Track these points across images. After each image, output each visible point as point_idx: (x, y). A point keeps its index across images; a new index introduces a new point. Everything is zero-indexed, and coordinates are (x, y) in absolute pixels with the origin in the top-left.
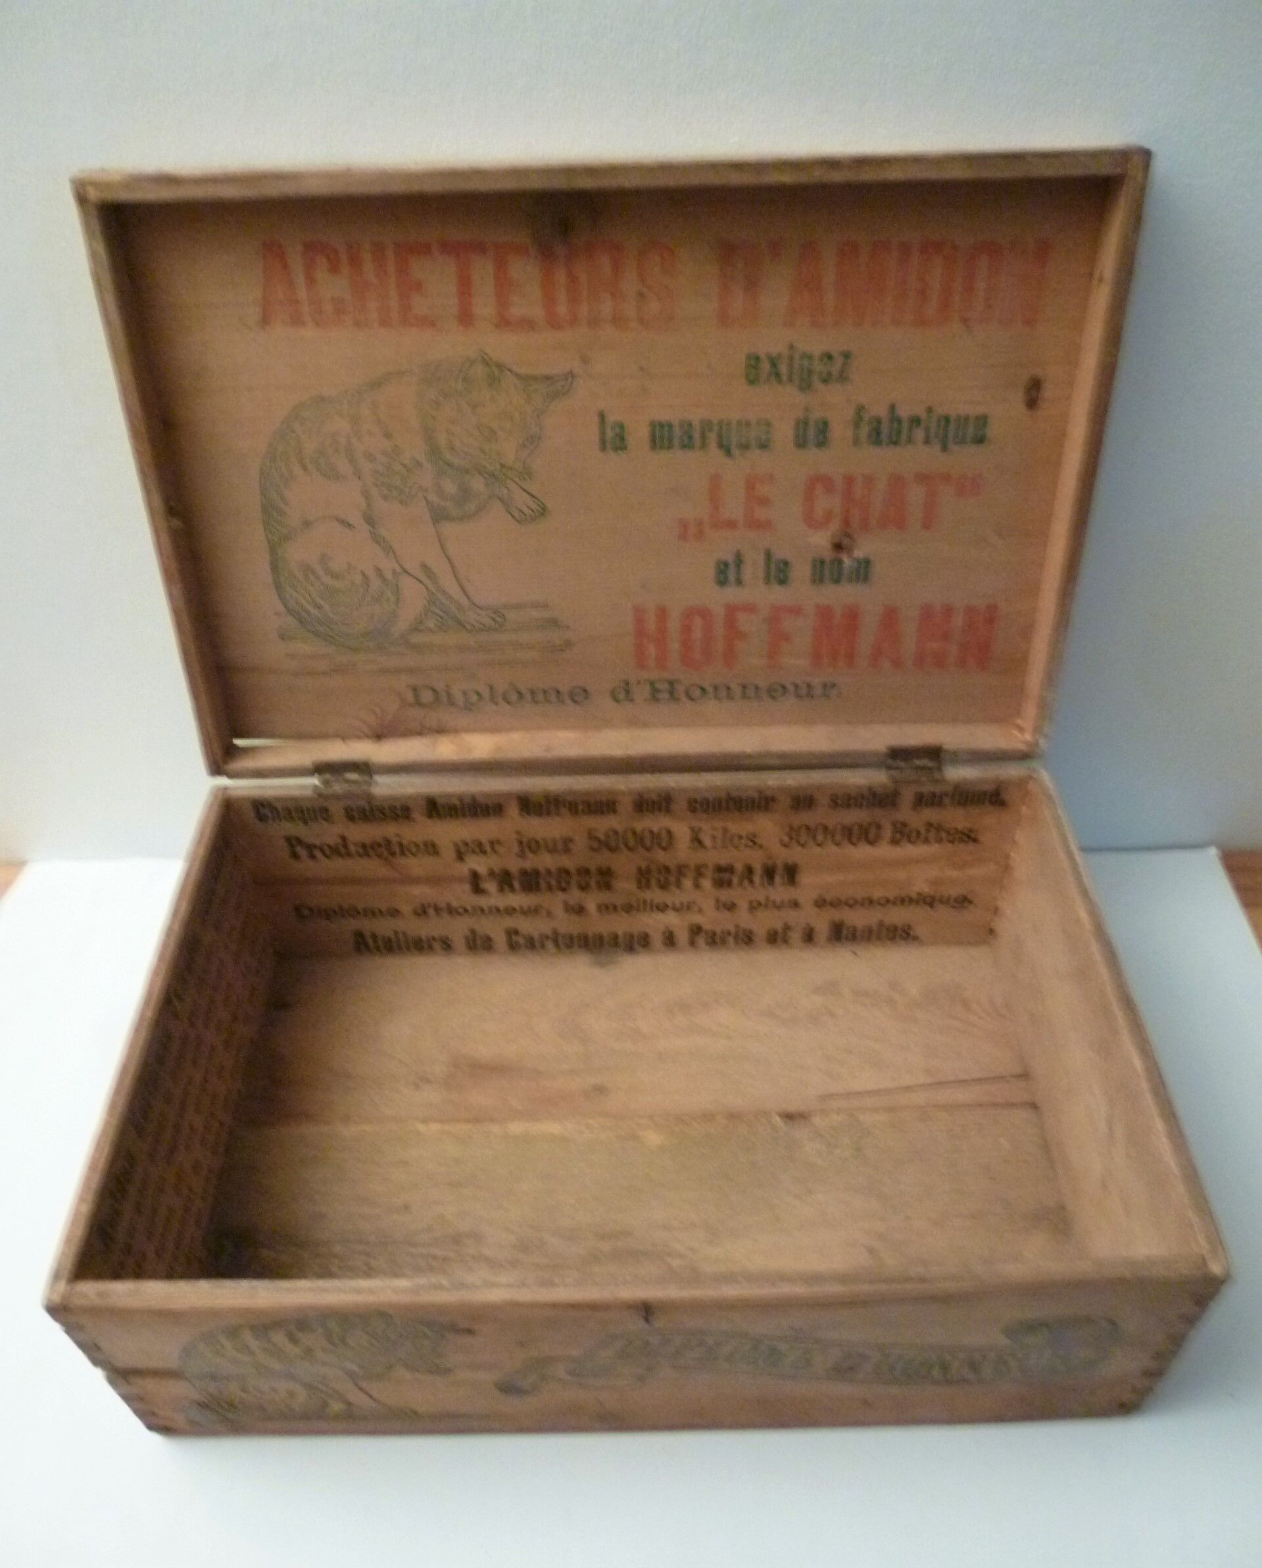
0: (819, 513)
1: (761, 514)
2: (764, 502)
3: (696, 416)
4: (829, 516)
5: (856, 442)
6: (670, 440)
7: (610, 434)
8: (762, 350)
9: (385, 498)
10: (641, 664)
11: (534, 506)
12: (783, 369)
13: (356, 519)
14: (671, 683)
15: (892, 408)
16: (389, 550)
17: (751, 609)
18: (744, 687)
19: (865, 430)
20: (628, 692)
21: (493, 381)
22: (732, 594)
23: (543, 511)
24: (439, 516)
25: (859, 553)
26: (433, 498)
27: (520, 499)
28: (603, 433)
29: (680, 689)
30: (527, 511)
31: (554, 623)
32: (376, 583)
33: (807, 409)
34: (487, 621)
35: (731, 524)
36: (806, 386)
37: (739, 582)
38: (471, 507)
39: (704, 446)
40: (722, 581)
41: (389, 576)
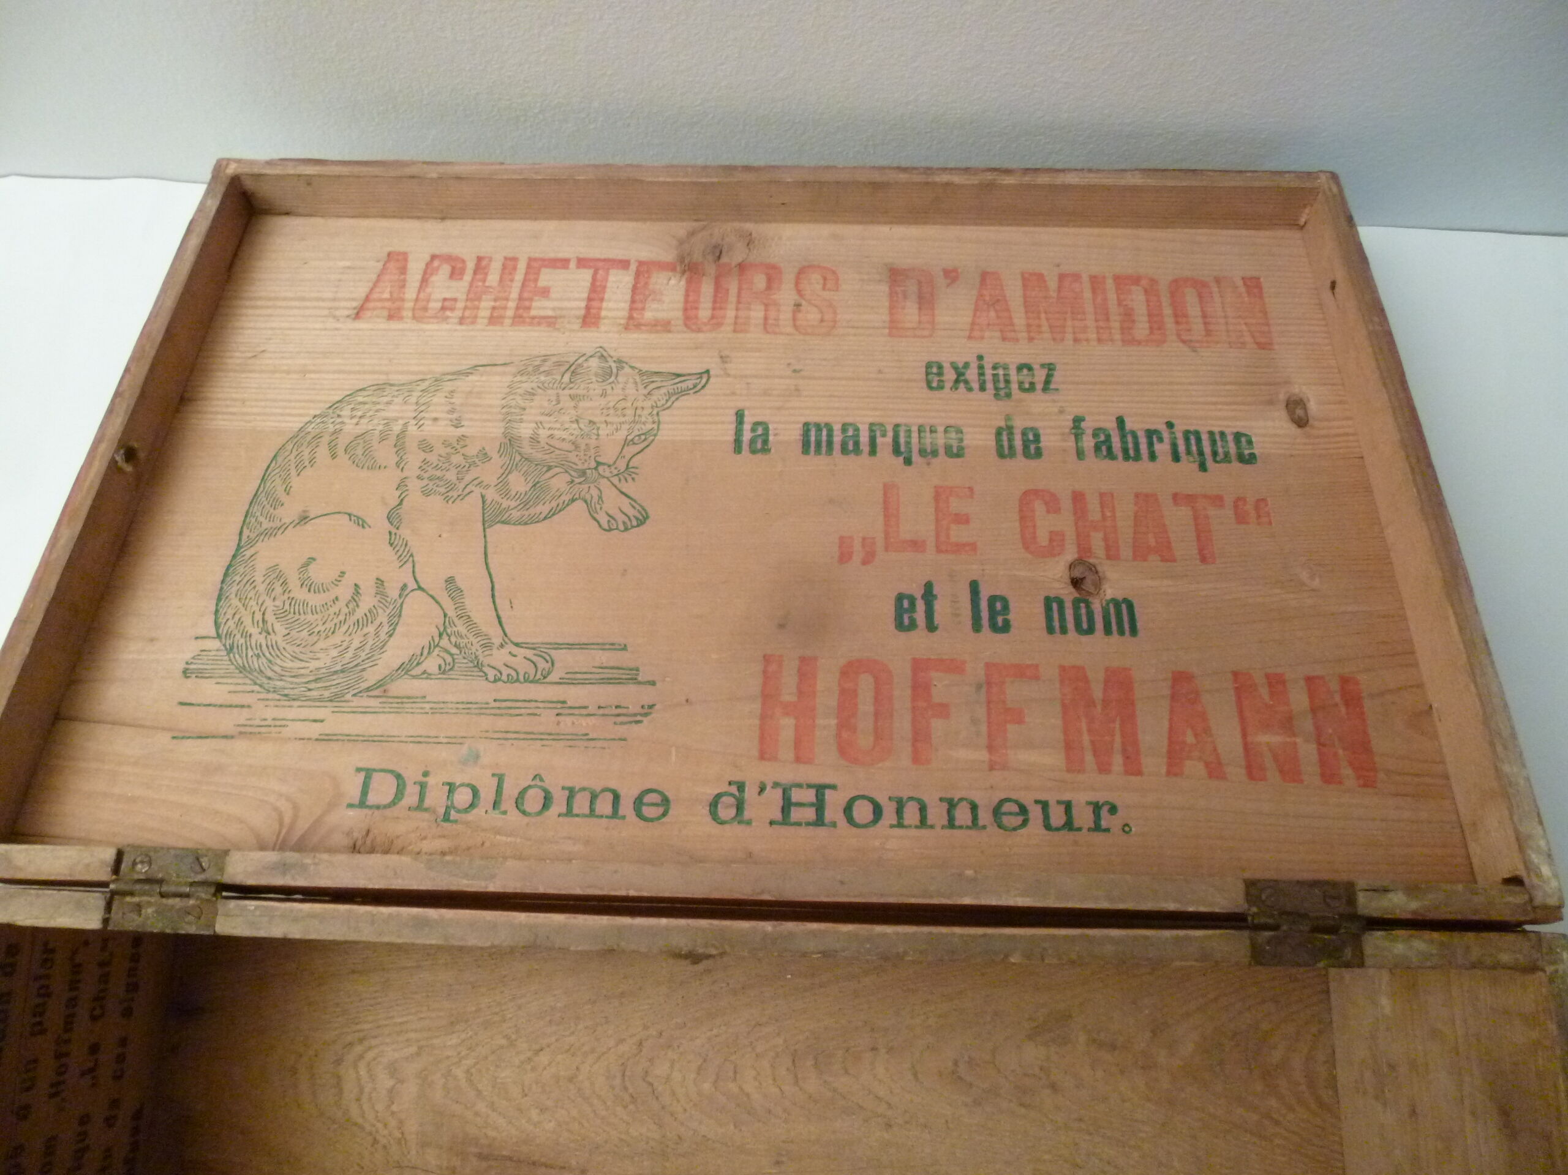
0: (1043, 538)
1: (959, 534)
2: (963, 519)
3: (863, 420)
4: (1056, 541)
5: (1080, 454)
6: (830, 443)
7: (747, 436)
8: (945, 359)
9: (426, 493)
10: (765, 754)
11: (631, 512)
12: (972, 374)
13: (377, 516)
14: (820, 789)
15: (1120, 421)
16: (406, 556)
17: (954, 667)
18: (951, 805)
19: (1088, 443)
20: (740, 807)
21: (607, 375)
22: (919, 642)
23: (642, 521)
24: (491, 517)
25: (1110, 592)
26: (491, 494)
27: (613, 502)
28: (739, 432)
29: (834, 801)
30: (621, 518)
31: (632, 677)
32: (368, 601)
33: (1008, 418)
34: (524, 667)
35: (916, 545)
36: (1002, 391)
37: (931, 627)
38: (543, 509)
39: (873, 451)
40: (903, 621)
41: (393, 593)
